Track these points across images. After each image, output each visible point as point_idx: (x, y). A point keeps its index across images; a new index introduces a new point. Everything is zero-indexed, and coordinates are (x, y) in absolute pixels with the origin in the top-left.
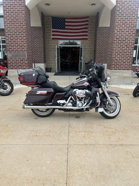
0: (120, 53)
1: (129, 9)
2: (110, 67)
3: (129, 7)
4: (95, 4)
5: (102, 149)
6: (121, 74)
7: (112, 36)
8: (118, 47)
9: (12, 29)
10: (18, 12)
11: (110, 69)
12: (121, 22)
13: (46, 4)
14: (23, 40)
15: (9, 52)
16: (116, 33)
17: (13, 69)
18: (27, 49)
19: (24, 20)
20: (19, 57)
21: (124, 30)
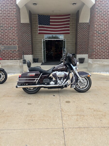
0: (100, 44)
1: (107, 7)
2: (92, 57)
3: (106, 5)
4: (75, 4)
5: (96, 132)
6: (101, 63)
7: (92, 30)
8: (98, 39)
9: (5, 25)
10: (9, 10)
11: (91, 58)
12: (100, 18)
13: (34, 4)
14: (15, 34)
15: (2, 45)
16: (96, 27)
17: (5, 60)
18: (18, 42)
19: (15, 17)
20: (10, 49)
21: (103, 24)
